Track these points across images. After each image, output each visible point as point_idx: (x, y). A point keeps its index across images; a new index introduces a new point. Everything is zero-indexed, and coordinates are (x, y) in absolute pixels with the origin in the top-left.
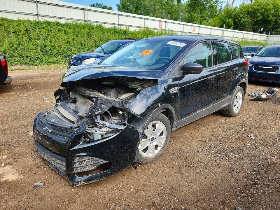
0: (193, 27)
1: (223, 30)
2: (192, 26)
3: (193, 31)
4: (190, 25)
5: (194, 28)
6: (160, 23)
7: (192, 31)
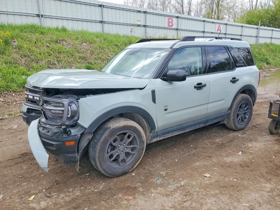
0: (217, 25)
1: (257, 28)
2: (216, 23)
3: (218, 30)
4: (213, 23)
5: (219, 26)
6: (169, 20)
7: (216, 30)
